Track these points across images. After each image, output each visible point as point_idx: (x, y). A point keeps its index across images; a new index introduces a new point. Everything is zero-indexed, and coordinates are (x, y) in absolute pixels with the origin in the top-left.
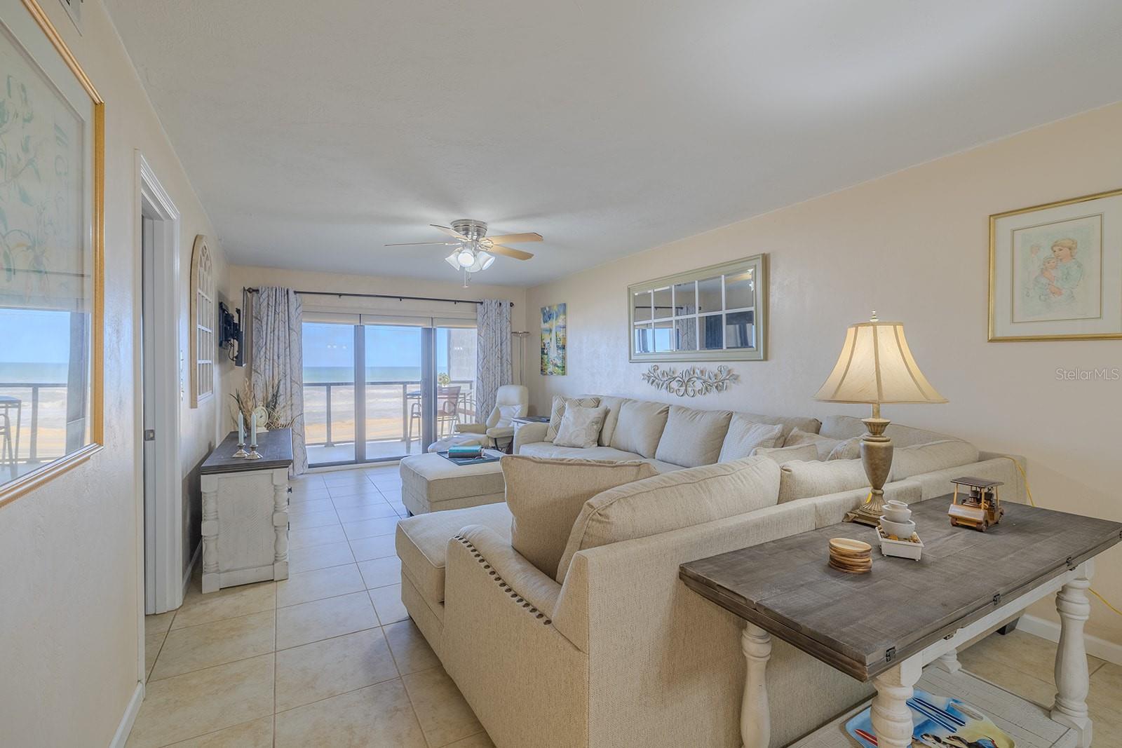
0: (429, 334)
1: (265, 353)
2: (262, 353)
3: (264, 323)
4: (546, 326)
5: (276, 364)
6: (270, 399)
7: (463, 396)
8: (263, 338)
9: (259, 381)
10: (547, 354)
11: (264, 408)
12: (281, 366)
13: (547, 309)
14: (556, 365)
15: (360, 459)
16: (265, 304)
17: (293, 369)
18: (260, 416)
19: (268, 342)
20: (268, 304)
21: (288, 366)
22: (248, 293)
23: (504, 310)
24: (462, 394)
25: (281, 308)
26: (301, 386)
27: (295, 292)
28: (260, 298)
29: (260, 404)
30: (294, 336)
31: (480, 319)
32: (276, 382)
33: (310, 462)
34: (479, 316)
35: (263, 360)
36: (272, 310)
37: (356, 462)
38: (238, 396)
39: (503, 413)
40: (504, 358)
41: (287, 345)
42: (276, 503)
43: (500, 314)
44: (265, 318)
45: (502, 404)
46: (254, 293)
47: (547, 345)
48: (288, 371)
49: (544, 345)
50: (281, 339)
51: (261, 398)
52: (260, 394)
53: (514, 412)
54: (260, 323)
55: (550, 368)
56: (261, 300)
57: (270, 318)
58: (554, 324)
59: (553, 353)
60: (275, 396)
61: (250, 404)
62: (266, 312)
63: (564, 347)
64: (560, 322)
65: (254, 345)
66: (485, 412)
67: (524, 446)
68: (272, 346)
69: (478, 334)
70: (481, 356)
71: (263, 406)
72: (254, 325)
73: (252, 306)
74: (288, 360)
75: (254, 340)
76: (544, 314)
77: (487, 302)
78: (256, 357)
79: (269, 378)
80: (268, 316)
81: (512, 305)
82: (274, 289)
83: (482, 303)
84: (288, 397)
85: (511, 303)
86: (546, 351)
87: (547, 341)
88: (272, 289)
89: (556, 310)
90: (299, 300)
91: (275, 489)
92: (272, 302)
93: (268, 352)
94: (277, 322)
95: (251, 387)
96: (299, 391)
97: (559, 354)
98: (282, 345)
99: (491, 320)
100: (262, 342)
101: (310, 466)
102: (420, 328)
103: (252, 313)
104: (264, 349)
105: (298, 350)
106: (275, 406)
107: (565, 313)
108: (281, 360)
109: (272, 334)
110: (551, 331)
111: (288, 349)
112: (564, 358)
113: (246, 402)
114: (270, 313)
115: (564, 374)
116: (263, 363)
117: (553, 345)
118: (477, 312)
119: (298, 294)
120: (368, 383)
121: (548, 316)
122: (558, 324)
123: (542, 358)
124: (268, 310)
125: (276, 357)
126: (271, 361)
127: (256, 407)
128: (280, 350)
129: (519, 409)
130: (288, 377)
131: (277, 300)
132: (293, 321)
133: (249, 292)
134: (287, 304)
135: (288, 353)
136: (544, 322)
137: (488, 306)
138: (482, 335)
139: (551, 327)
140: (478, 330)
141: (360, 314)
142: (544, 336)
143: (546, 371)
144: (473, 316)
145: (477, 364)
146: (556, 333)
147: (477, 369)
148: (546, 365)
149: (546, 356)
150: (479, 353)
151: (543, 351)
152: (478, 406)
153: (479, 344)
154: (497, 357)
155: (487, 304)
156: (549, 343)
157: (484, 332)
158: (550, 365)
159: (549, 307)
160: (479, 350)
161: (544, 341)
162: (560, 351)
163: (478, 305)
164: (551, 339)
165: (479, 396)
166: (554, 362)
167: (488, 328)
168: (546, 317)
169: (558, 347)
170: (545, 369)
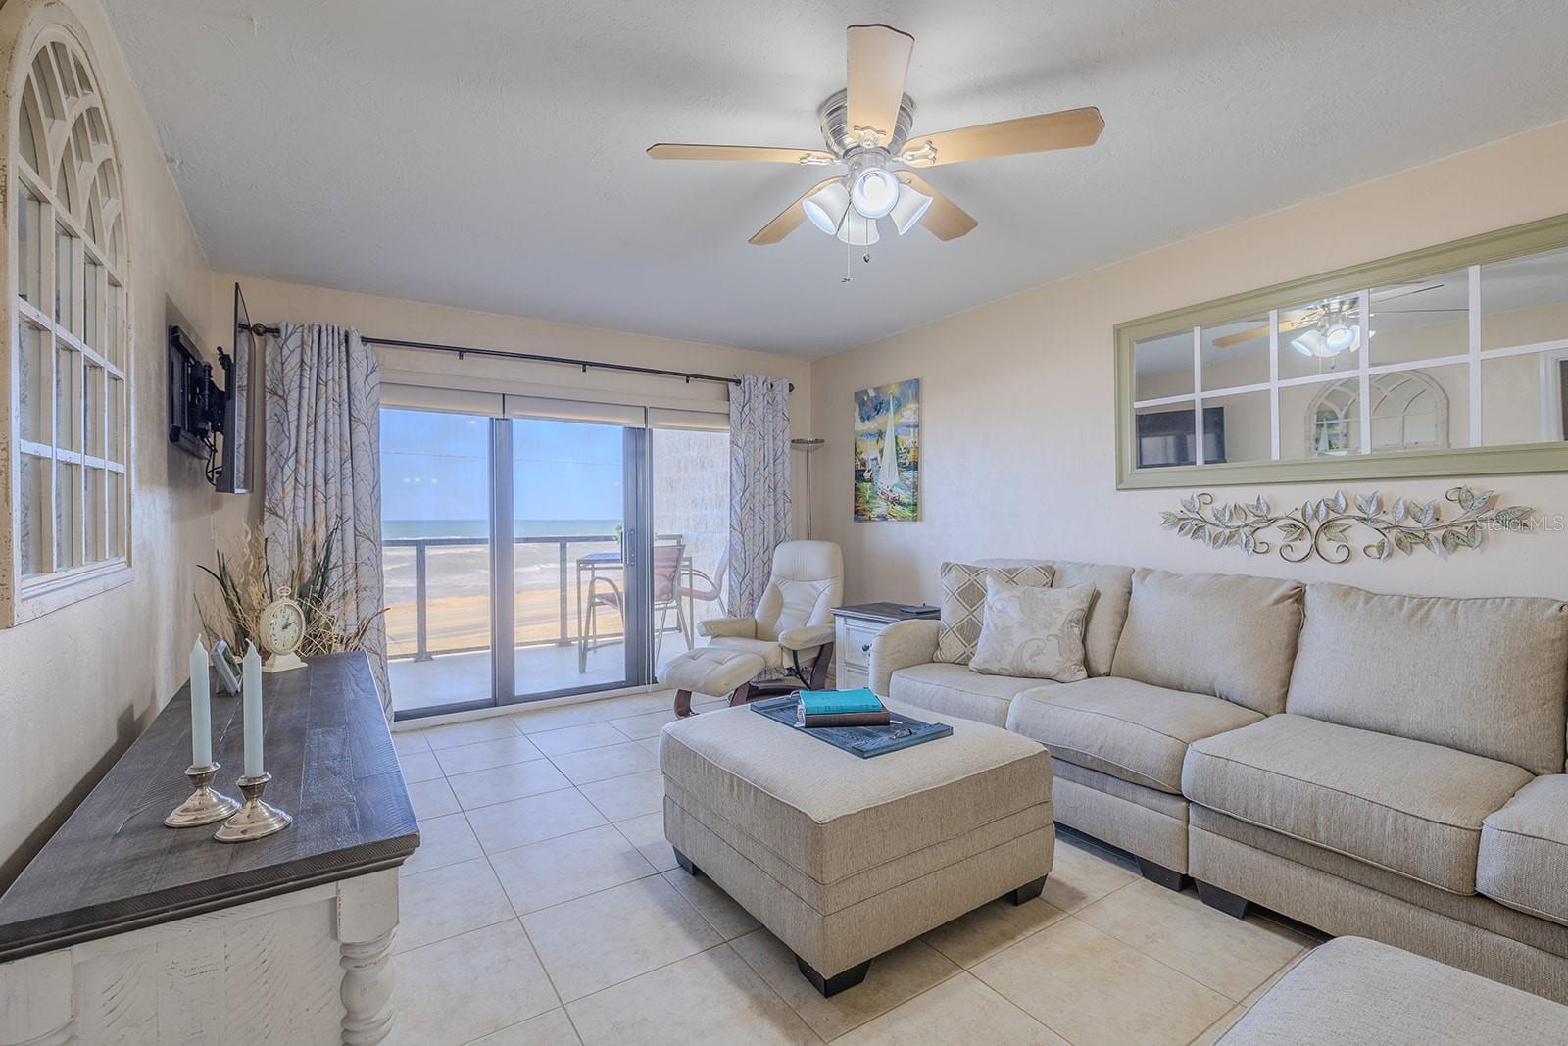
0: (638, 441)
1: (296, 470)
2: (288, 471)
3: (292, 404)
4: (870, 426)
5: (320, 497)
6: (307, 576)
7: (687, 563)
8: (289, 438)
9: (281, 535)
10: (871, 481)
11: (295, 604)
12: (333, 502)
13: (872, 394)
14: (896, 501)
15: (503, 695)
16: (295, 360)
17: (361, 508)
18: (282, 623)
19: (303, 445)
20: (302, 361)
21: (349, 500)
22: (255, 337)
23: (779, 398)
24: (686, 559)
25: (332, 372)
26: (377, 544)
27: (365, 340)
28: (282, 348)
29: (283, 591)
30: (361, 435)
31: (735, 414)
32: (322, 535)
33: (396, 707)
34: (733, 407)
35: (289, 486)
36: (310, 376)
37: (494, 703)
38: (223, 569)
39: (788, 598)
40: (780, 490)
41: (347, 454)
42: (349, 1017)
43: (772, 403)
44: (295, 394)
45: (783, 578)
46: (269, 337)
47: (870, 465)
48: (349, 512)
49: (864, 464)
50: (331, 439)
51: (287, 575)
52: (281, 563)
53: (814, 592)
54: (282, 402)
55: (881, 507)
56: (286, 352)
57: (305, 392)
58: (889, 421)
59: (888, 478)
60: (322, 570)
61: (254, 590)
62: (297, 379)
63: (915, 466)
64: (908, 414)
65: (268, 452)
66: (747, 594)
67: (901, 672)
68: (311, 456)
69: (732, 442)
70: (739, 485)
71: (291, 597)
72: (268, 408)
73: (264, 365)
74: (348, 489)
75: (269, 443)
76: (862, 404)
77: (749, 379)
78: (274, 479)
79: (305, 525)
80: (301, 387)
81: (791, 388)
82: (316, 330)
83: (738, 382)
84: (350, 571)
85: (790, 385)
86: (867, 475)
87: (870, 451)
88: (310, 329)
89: (897, 394)
90: (373, 359)
91: (345, 959)
92: (311, 358)
93: (302, 469)
94: (323, 402)
95: (260, 548)
96: (373, 557)
97: (903, 480)
98: (334, 455)
99: (756, 416)
100: (288, 447)
101: (400, 716)
102: (621, 428)
103: (264, 380)
104: (292, 462)
105: (370, 467)
106: (321, 595)
107: (917, 397)
108: (333, 488)
109: (311, 430)
110: (881, 435)
111: (348, 464)
112: (916, 487)
113: (246, 584)
114: (306, 383)
115: (915, 519)
116: (291, 494)
117: (889, 461)
118: (729, 400)
119: (369, 345)
120: (519, 541)
121: (872, 406)
122: (902, 420)
123: (857, 489)
124: (301, 375)
125: (320, 481)
126: (309, 489)
127: (272, 600)
128: (331, 465)
129: (825, 591)
130: (349, 526)
131: (324, 353)
132: (360, 404)
133: (259, 334)
134: (345, 364)
135: (348, 472)
136: (863, 419)
137: (750, 388)
138: (740, 445)
139: (880, 428)
140: (732, 435)
141: (503, 395)
142: (861, 446)
143: (869, 514)
144: (723, 407)
145: (731, 500)
146: (896, 438)
147: (731, 509)
148: (868, 502)
149: (869, 485)
150: (734, 479)
151: (859, 476)
152: (733, 583)
153: (734, 463)
154: (767, 487)
155: (749, 384)
156: (876, 459)
157: (743, 438)
158: (878, 500)
159: (876, 390)
160: (734, 473)
161: (863, 456)
162: (905, 474)
163: (732, 386)
164: (881, 451)
165: (735, 564)
166: (891, 495)
167: (751, 431)
168: (868, 409)
169: (902, 466)
170: (865, 510)
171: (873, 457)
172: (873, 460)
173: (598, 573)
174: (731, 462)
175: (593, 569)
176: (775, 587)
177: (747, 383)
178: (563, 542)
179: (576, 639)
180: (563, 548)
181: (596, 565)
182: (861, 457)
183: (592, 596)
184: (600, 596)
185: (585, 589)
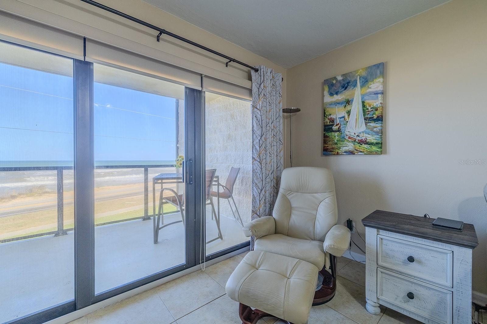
4: (338, 98)
10: (338, 131)
13: (339, 78)
14: (363, 142)
23: (277, 83)
31: (255, 89)
34: (254, 85)
39: (294, 204)
40: (278, 137)
45: (290, 190)
47: (337, 121)
49: (332, 121)
58: (356, 92)
59: (355, 128)
63: (380, 119)
64: (376, 85)
66: (263, 200)
70: (258, 132)
76: (331, 86)
77: (263, 68)
83: (256, 70)
85: (282, 78)
86: (335, 128)
87: (338, 113)
107: (383, 74)
110: (348, 102)
115: (381, 153)
117: (356, 117)
118: (250, 80)
121: (341, 86)
122: (368, 91)
123: (325, 137)
129: (325, 200)
137: (264, 74)
138: (258, 108)
139: (348, 98)
140: (254, 102)
141: (85, 39)
142: (329, 111)
143: (337, 151)
144: (247, 84)
145: (253, 142)
146: (363, 102)
147: (253, 148)
148: (336, 144)
149: (336, 134)
150: (255, 128)
151: (328, 128)
152: (255, 193)
153: (255, 119)
154: (273, 135)
155: (263, 71)
156: (344, 117)
157: (260, 103)
158: (346, 142)
159: (343, 75)
160: (255, 125)
161: (332, 116)
162: (372, 124)
163: (253, 72)
164: (349, 113)
165: (256, 181)
166: (358, 138)
167: (265, 100)
168: (336, 88)
169: (368, 120)
170: (333, 148)
171: (341, 116)
172: (341, 118)
173: (165, 186)
174: (253, 118)
175: (162, 183)
176: (284, 196)
177: (262, 70)
178: (146, 168)
179: (152, 216)
180: (146, 171)
181: (164, 181)
182: (330, 117)
183: (161, 198)
184: (167, 198)
185: (158, 194)
